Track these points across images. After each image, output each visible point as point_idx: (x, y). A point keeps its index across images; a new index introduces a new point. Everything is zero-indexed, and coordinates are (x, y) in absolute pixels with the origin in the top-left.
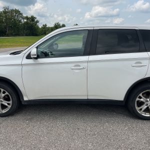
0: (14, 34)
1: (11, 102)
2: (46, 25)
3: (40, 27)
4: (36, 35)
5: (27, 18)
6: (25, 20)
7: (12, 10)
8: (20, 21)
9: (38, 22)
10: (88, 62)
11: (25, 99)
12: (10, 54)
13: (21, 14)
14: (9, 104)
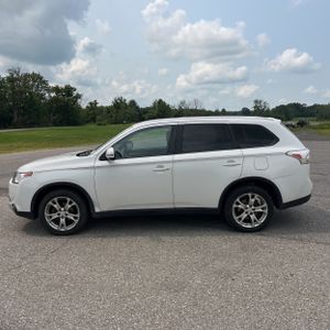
0: (28, 122)
1: (78, 215)
2: (96, 103)
3: (84, 107)
4: (75, 124)
5: (57, 89)
6: (53, 95)
7: (27, 76)
8: (42, 97)
9: (79, 96)
10: (173, 162)
11: (97, 210)
12: (78, 155)
13: (45, 82)
14: (75, 218)
